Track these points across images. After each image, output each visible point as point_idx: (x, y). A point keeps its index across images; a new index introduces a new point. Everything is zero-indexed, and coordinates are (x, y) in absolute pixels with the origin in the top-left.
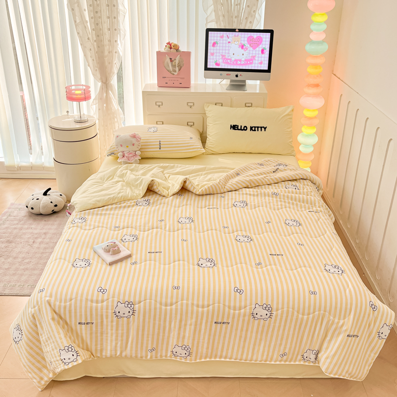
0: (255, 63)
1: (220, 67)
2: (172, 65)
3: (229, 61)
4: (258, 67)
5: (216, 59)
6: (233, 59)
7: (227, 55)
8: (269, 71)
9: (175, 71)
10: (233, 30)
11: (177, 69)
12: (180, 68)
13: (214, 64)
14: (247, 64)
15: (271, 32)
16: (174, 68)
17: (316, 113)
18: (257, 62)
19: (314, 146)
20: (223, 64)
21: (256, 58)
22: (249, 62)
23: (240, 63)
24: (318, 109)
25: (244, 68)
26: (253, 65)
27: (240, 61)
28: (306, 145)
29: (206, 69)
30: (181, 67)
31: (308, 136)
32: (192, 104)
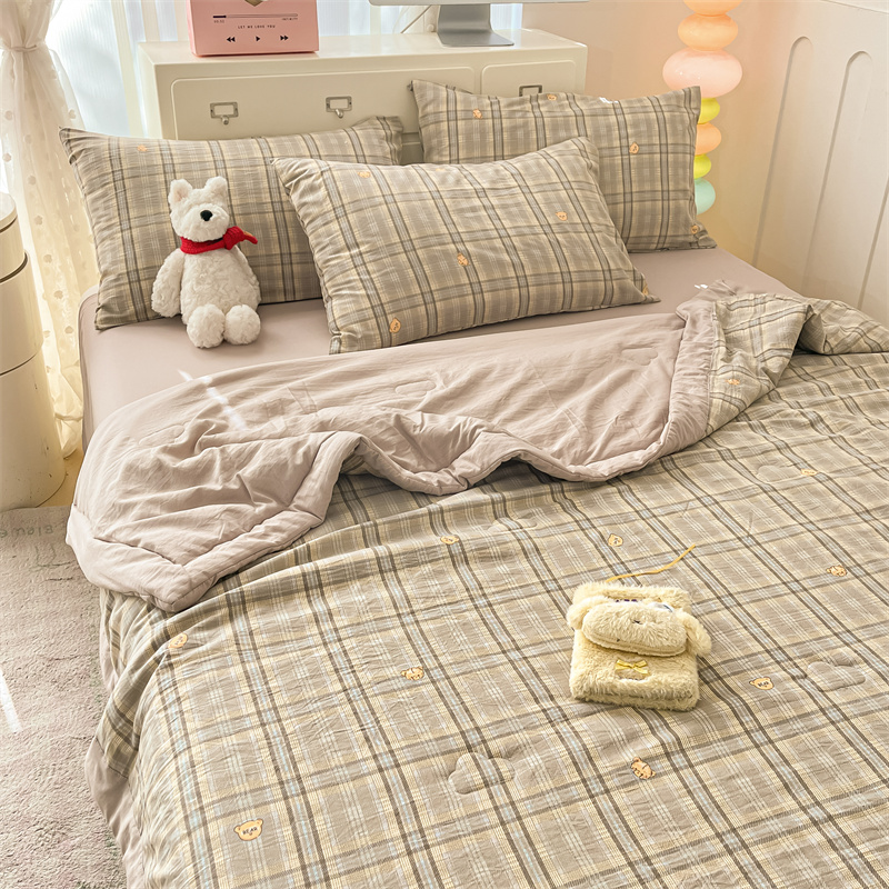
17: (717, 110)
32: (343, 104)
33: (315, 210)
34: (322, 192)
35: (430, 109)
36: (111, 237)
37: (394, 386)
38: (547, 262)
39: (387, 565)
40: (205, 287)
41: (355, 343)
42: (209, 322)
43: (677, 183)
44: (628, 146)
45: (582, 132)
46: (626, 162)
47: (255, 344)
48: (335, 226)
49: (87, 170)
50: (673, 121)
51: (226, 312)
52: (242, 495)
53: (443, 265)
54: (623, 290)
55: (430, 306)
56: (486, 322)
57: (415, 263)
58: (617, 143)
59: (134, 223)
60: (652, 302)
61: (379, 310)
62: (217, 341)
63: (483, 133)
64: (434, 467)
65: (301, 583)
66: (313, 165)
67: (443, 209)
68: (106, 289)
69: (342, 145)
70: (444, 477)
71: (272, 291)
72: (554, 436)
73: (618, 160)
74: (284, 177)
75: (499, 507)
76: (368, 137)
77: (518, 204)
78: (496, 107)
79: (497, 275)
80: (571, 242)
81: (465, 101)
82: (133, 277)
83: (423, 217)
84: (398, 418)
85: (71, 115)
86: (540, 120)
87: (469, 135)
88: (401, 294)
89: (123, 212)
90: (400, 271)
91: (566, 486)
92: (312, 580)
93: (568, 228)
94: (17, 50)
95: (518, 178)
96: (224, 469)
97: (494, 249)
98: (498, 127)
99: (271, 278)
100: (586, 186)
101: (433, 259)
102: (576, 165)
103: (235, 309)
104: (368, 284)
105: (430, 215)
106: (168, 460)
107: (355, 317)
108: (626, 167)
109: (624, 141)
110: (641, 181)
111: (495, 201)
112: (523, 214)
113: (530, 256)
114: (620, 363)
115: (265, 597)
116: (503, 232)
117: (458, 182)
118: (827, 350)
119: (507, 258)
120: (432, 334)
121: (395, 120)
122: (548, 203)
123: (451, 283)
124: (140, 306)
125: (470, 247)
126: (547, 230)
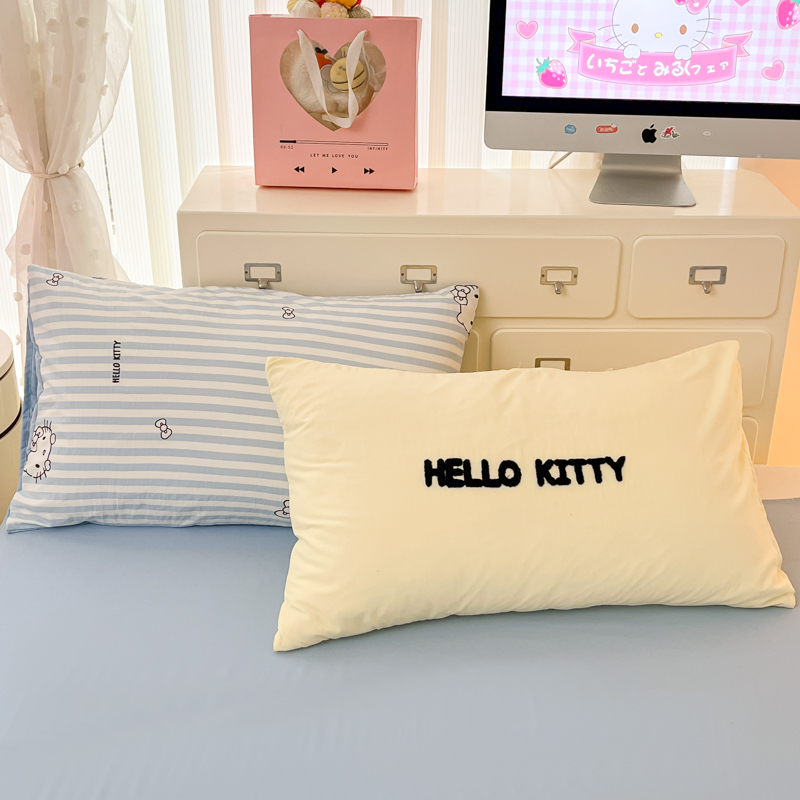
0: (744, 74)
1: (565, 93)
2: (327, 82)
3: (609, 62)
4: (757, 90)
5: (546, 52)
6: (632, 53)
7: (599, 33)
9: (344, 113)
11: (352, 101)
12: (364, 95)
13: (536, 78)
14: (704, 76)
16: (338, 98)
18: (752, 66)
20: (582, 79)
21: (752, 50)
22: (711, 69)
23: (665, 71)
25: (687, 96)
26: (734, 82)
27: (668, 59)
30: (371, 92)
94: (39, 175)
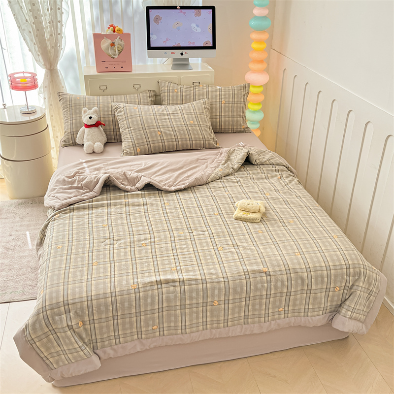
8: (214, 47)
10: (175, 8)
15: (213, 8)
17: (262, 89)
19: (260, 122)
24: (262, 86)
28: (253, 122)
29: (150, 48)
31: (254, 112)
32: (138, 86)
33: (121, 117)
34: (123, 112)
35: (163, 89)
36: (67, 122)
37: (131, 166)
38: (185, 135)
39: (109, 205)
40: (89, 137)
41: (127, 154)
42: (89, 146)
43: (237, 112)
44: (222, 102)
45: (208, 97)
46: (220, 106)
47: (102, 153)
48: (125, 122)
49: (63, 103)
50: (238, 94)
51: (94, 144)
52: (81, 188)
53: (154, 134)
54: (209, 144)
55: (149, 145)
56: (166, 151)
57: (145, 133)
58: (218, 100)
59: (74, 118)
60: (219, 148)
61: (134, 146)
62: (91, 152)
63: (177, 96)
64: (131, 185)
65: (88, 207)
66: (122, 105)
67: (156, 119)
68: (65, 136)
69: (135, 99)
70: (133, 188)
71: (111, 139)
72: (166, 180)
73: (218, 105)
74: (114, 108)
75: (143, 195)
76: (143, 97)
77: (179, 118)
78: (182, 89)
79: (169, 138)
80: (193, 130)
81: (173, 87)
82: (72, 133)
83: (149, 121)
84: (124, 173)
85: (63, 87)
86: (195, 93)
87: (173, 97)
88: (141, 141)
89: (71, 115)
90: (141, 135)
91: (162, 192)
92: (91, 206)
93: (193, 125)
94: (49, 69)
95: (181, 110)
96: (78, 181)
97: (169, 130)
98: (181, 95)
99: (111, 135)
100: (202, 113)
101: (151, 133)
102: (200, 107)
103: (96, 143)
104: (132, 138)
105: (151, 120)
106: (66, 179)
107: (128, 147)
108: (220, 108)
109: (220, 100)
110: (225, 112)
111: (172, 117)
112: (180, 121)
113: (180, 133)
114: (196, 163)
115: (78, 209)
116: (172, 126)
117: (163, 111)
118: (256, 163)
119: (172, 133)
120: (150, 153)
121: (154, 91)
122: (188, 118)
123: (155, 139)
124: (73, 141)
125: (162, 130)
126: (186, 126)
